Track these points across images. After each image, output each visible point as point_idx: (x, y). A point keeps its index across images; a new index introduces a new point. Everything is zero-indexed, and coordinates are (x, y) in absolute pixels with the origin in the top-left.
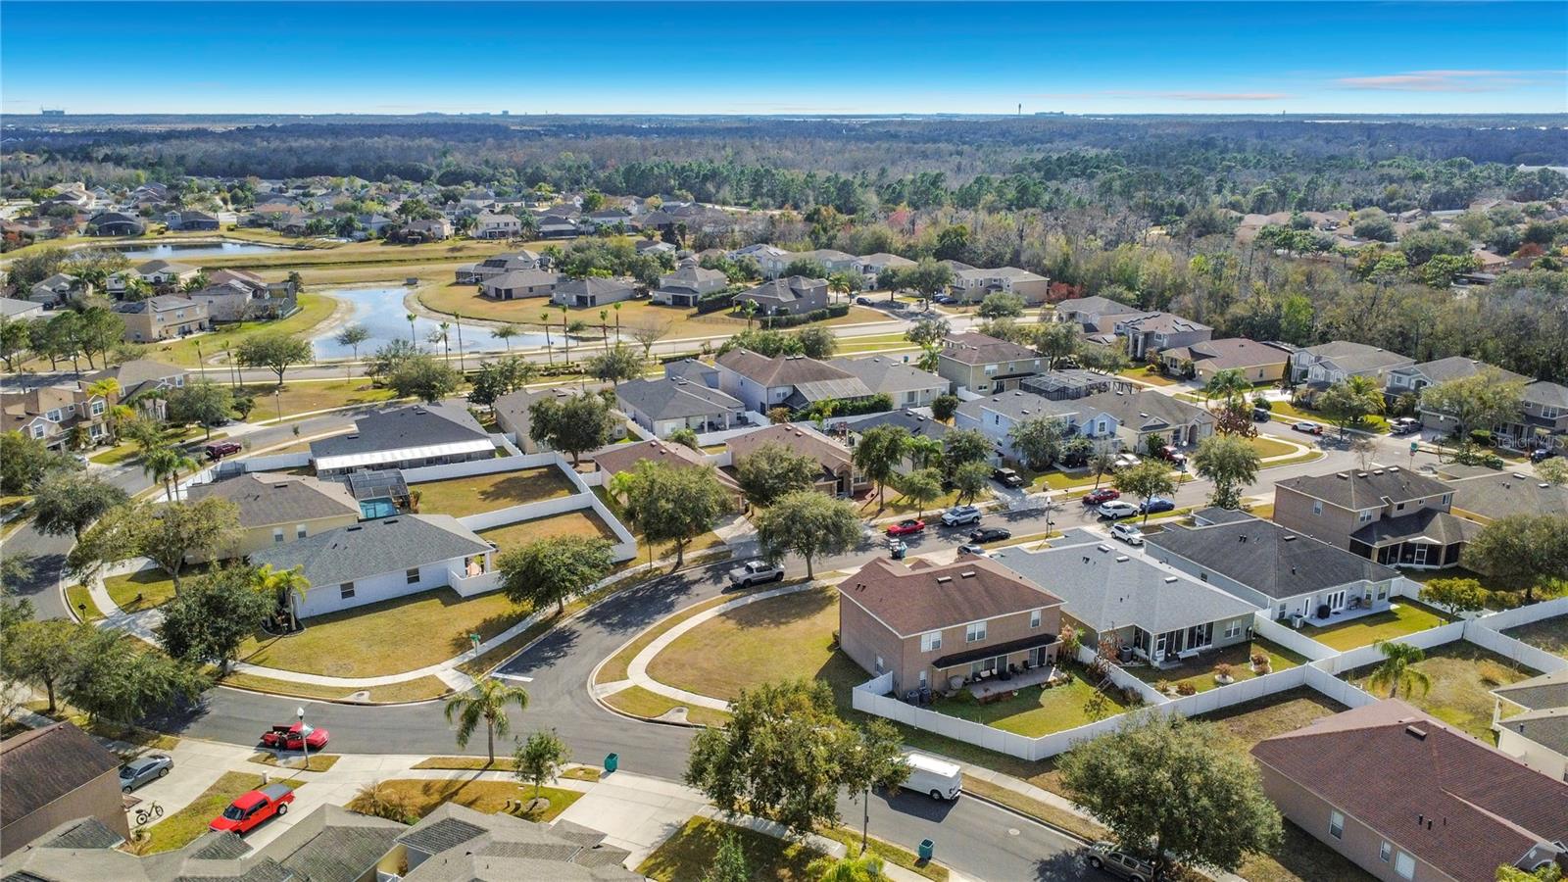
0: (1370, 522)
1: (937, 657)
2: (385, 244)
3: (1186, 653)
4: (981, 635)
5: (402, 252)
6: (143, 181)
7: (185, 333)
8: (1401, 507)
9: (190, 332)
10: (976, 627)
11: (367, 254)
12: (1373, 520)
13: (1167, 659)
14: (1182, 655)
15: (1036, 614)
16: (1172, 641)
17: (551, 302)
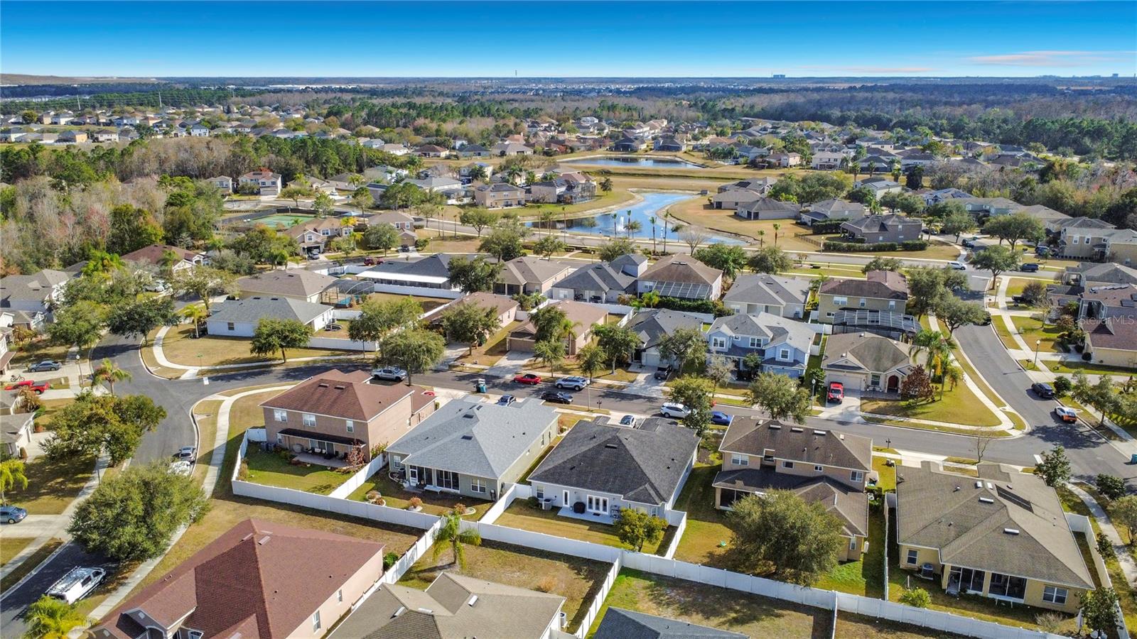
0: (744, 467)
1: (285, 427)
2: (747, 167)
3: (434, 487)
4: (313, 424)
5: (754, 174)
6: (701, 120)
7: (507, 206)
8: (789, 465)
9: (511, 205)
10: (310, 418)
11: (731, 173)
12: (749, 466)
13: (417, 486)
14: (428, 487)
15: (350, 423)
16: (423, 474)
17: (736, 213)
